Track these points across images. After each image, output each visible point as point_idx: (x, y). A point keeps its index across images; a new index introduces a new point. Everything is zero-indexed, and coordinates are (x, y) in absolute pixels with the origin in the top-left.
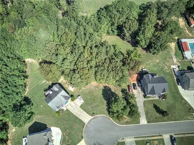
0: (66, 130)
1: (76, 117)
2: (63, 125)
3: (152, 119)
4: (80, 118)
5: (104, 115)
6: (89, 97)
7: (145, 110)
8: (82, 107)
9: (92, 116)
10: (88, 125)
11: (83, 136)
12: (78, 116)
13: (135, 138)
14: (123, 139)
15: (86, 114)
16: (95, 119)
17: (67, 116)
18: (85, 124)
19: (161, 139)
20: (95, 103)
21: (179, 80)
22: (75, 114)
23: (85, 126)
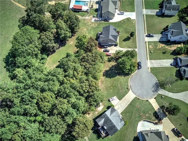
0: (141, 116)
1: (129, 105)
2: (136, 118)
3: (134, 45)
4: (131, 101)
5: (129, 80)
6: (111, 90)
7: (126, 48)
8: (120, 99)
9: (129, 90)
10: (137, 95)
11: (146, 100)
12: (129, 103)
13: (147, 60)
14: (148, 68)
15: (127, 95)
16: (133, 88)
17: (128, 114)
18: (136, 97)
19: (148, 43)
20: (118, 86)
21: (105, 20)
22: (127, 106)
23: (138, 97)
